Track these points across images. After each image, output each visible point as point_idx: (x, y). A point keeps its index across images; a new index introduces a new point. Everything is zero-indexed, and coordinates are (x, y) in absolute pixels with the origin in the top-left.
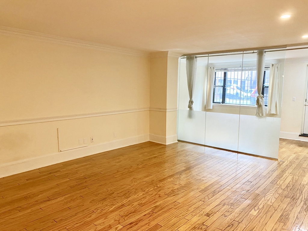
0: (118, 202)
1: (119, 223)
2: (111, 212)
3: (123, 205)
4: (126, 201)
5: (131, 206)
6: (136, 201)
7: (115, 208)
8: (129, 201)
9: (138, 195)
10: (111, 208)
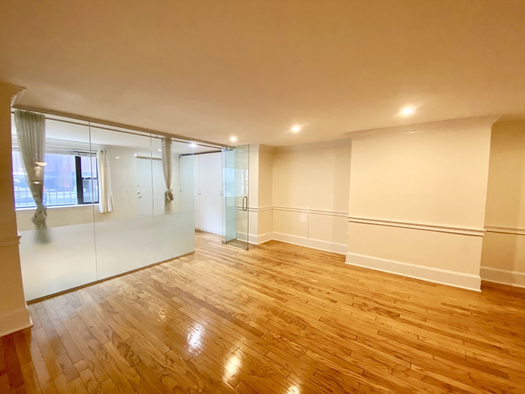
0: (359, 383)
1: (410, 369)
2: (393, 386)
3: (363, 375)
4: (348, 373)
5: (357, 363)
6: (340, 360)
7: (378, 384)
8: (345, 368)
9: (321, 359)
10: (382, 390)
